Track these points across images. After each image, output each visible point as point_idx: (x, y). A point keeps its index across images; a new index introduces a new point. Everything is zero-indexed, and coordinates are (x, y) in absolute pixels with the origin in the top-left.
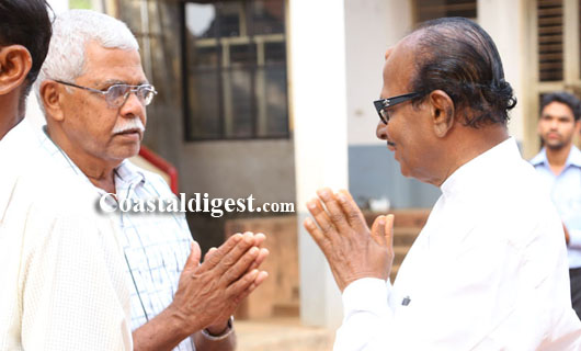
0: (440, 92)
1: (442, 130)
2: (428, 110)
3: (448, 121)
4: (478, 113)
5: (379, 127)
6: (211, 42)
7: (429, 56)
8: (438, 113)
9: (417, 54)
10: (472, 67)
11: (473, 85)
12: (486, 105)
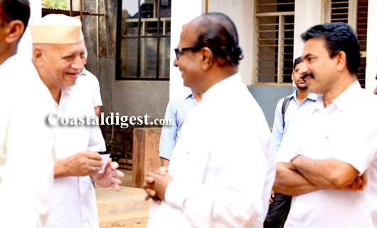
0: (207, 49)
1: (205, 66)
2: (199, 56)
3: (209, 63)
4: (224, 61)
5: (175, 61)
6: (136, 20)
7: (204, 30)
8: (204, 58)
9: (198, 29)
10: (224, 38)
11: (223, 47)
12: (228, 58)
